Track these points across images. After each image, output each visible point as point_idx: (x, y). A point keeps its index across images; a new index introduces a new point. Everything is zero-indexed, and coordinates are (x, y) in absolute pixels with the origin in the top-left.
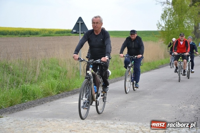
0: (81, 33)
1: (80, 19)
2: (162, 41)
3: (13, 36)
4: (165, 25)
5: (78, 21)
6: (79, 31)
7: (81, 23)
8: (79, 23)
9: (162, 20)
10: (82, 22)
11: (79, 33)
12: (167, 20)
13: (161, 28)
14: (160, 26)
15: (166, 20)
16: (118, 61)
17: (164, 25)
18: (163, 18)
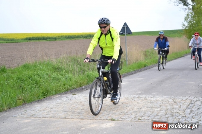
0: (126, 34)
1: (125, 24)
2: (185, 37)
3: (79, 38)
4: (188, 25)
5: (124, 25)
6: (125, 33)
8: (124, 27)
9: (185, 22)
10: (127, 26)
11: (125, 34)
12: (189, 21)
13: (184, 27)
14: (184, 25)
16: (154, 52)
17: (186, 25)
18: (186, 20)
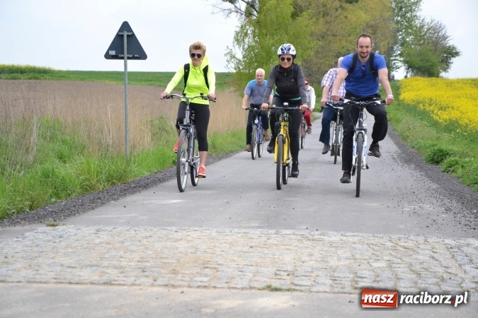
1: (126, 27)
4: (244, 57)
5: (121, 30)
6: (124, 53)
7: (128, 36)
8: (122, 36)
9: (237, 46)
10: (130, 34)
12: (246, 46)
14: (233, 56)
15: (243, 46)
18: (237, 40)
